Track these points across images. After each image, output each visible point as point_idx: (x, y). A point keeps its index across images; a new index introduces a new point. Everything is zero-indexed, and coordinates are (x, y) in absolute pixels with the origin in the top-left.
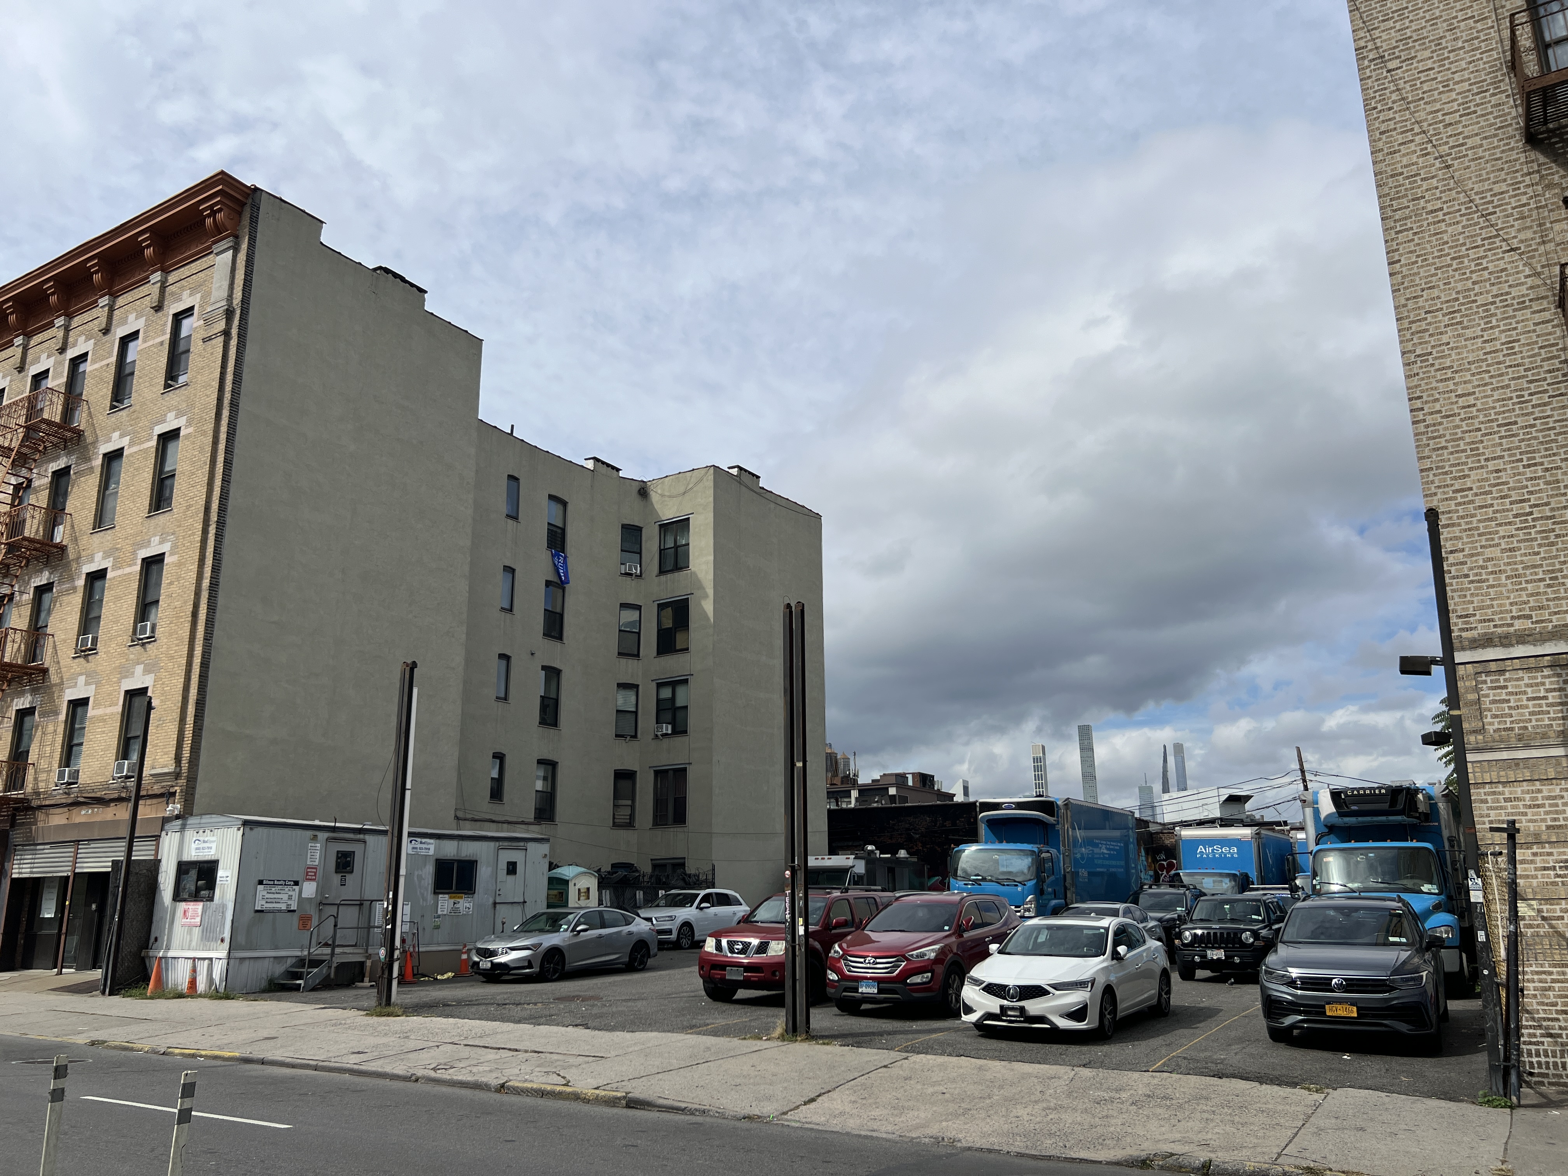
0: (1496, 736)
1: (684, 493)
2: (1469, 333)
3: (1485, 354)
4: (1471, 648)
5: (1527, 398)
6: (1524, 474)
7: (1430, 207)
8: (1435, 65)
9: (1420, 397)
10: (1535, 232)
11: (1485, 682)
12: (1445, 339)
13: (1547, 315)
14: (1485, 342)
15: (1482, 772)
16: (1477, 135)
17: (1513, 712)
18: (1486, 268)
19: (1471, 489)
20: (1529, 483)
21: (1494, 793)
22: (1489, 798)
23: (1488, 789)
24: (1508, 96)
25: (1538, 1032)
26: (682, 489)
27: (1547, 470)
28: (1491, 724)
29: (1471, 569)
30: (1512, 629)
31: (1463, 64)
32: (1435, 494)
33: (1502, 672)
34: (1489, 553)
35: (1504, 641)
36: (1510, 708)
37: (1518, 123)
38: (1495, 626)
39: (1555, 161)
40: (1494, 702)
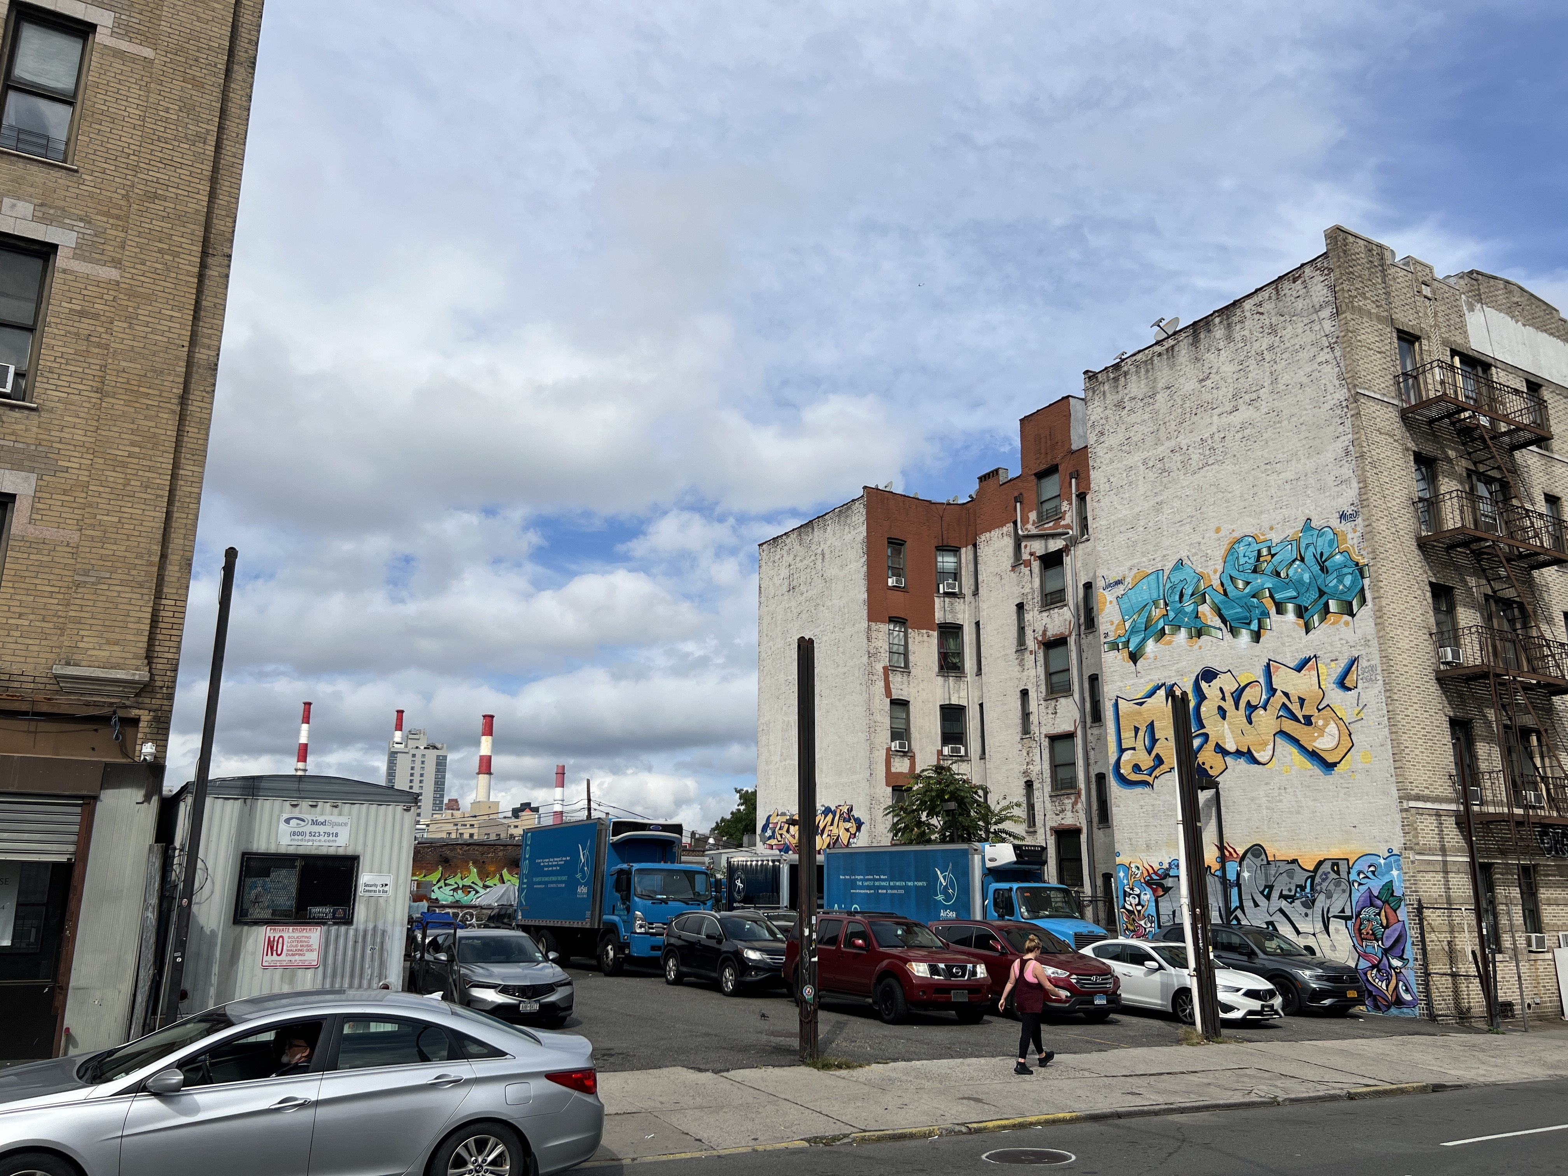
0: (1423, 847)
2: (1405, 633)
4: (1413, 800)
5: (1422, 676)
7: (1391, 558)
8: (1389, 483)
9: (1392, 660)
10: (1420, 593)
11: (1418, 819)
13: (1425, 638)
15: (1420, 866)
16: (1403, 530)
17: (1427, 836)
18: (1408, 603)
22: (1422, 879)
23: (1421, 874)
24: (1412, 517)
28: (1422, 841)
32: (1399, 714)
33: (1423, 814)
36: (1426, 833)
37: (1415, 533)
39: (1426, 560)
40: (1422, 830)
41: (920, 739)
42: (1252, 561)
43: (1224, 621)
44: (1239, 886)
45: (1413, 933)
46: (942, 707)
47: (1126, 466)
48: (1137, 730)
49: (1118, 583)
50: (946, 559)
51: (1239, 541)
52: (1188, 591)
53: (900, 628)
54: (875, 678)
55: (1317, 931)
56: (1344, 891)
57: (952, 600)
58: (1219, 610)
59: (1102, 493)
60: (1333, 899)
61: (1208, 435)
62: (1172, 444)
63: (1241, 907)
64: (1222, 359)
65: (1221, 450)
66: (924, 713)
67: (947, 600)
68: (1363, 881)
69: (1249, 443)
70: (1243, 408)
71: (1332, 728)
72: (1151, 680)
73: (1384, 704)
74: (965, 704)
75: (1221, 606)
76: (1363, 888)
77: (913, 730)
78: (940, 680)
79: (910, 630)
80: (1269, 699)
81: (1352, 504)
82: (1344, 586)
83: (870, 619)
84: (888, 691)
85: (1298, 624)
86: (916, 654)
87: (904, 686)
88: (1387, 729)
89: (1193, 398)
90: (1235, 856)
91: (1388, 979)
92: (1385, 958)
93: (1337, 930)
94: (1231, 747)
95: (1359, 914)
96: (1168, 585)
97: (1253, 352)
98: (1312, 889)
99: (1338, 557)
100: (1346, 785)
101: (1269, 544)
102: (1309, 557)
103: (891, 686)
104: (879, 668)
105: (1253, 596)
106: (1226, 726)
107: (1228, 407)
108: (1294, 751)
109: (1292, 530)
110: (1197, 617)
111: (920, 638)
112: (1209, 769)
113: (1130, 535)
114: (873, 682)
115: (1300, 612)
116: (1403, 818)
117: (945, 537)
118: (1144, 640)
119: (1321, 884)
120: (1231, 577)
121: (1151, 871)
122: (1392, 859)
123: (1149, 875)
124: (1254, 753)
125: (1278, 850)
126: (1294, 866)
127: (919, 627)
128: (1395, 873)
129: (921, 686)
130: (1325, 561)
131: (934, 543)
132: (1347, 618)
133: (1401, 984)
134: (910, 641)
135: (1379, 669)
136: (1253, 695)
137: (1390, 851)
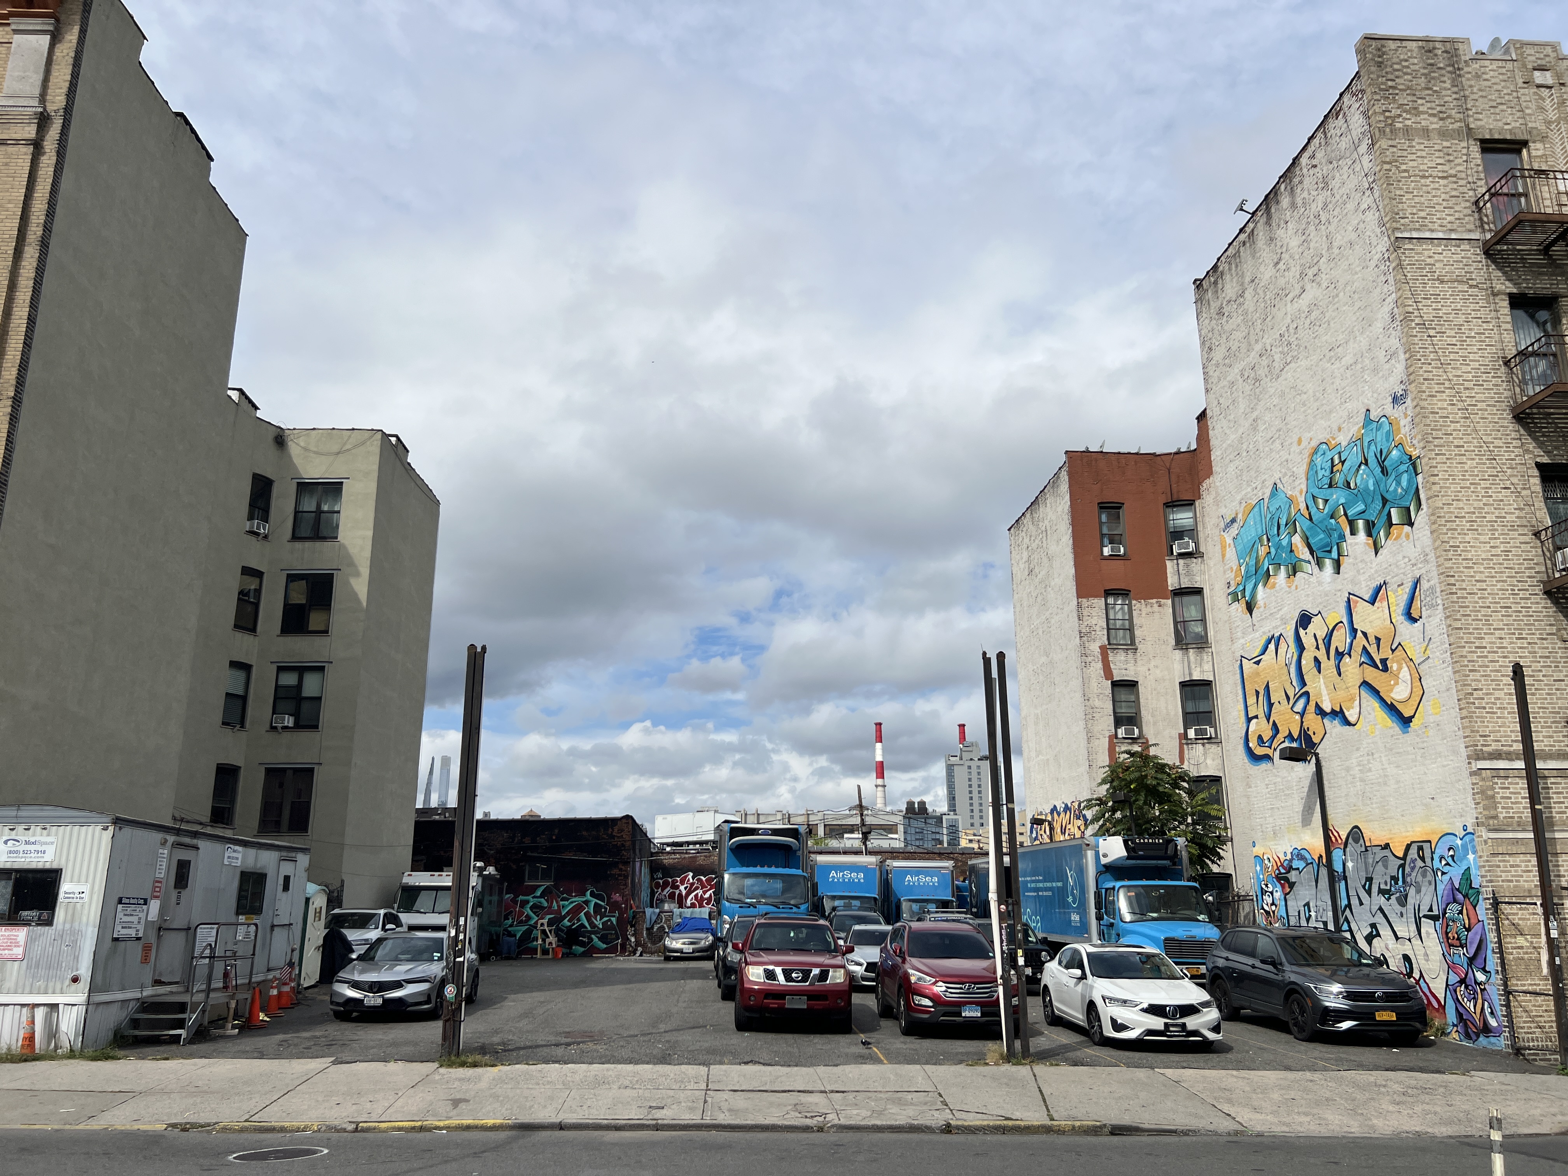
0: (1505, 821)
1: (338, 453)
2: (1482, 538)
3: (1492, 555)
4: (1489, 759)
5: (1516, 592)
6: (1516, 643)
7: (1456, 443)
8: (1458, 343)
9: (1453, 576)
10: (1519, 480)
11: (1497, 783)
12: (1467, 539)
13: (1526, 539)
14: (1491, 547)
15: (1498, 846)
16: (1484, 401)
17: (1514, 806)
18: (1491, 496)
19: (1485, 647)
20: (1519, 650)
21: (1504, 861)
22: (1501, 864)
23: (1500, 858)
24: (1502, 381)
25: (1532, 1025)
26: (335, 448)
27: (1529, 643)
28: (1502, 813)
29: (1487, 703)
30: (1512, 749)
31: (1475, 349)
32: (1464, 647)
33: (1507, 777)
34: (1498, 694)
35: (1509, 757)
36: (1512, 803)
37: (1509, 402)
38: (1502, 745)
39: (1530, 435)
40: (1502, 798)
41: (1155, 723)
42: (1328, 473)
43: (1312, 552)
44: (1345, 878)
45: (1492, 937)
46: (1183, 685)
47: (1229, 381)
48: (1257, 693)
49: (1233, 521)
50: (1180, 516)
51: (1315, 451)
52: (1283, 522)
53: (1123, 600)
54: (1090, 659)
55: (1412, 935)
56: (1430, 883)
57: (1188, 561)
58: (1307, 539)
59: (1215, 418)
60: (1422, 893)
61: (1284, 328)
62: (1258, 347)
63: (1349, 906)
64: (1290, 232)
65: (1295, 343)
66: (1158, 693)
67: (1181, 562)
68: (1446, 869)
69: (1316, 328)
70: (1308, 287)
71: (1405, 674)
72: (1264, 633)
73: (1446, 636)
74: (1211, 679)
75: (1308, 534)
76: (1446, 878)
77: (1144, 712)
78: (1178, 654)
79: (1134, 602)
80: (1352, 642)
81: (1402, 382)
82: (1402, 488)
83: (1080, 595)
84: (1108, 672)
85: (1368, 544)
86: (1144, 628)
87: (1130, 666)
88: (1450, 669)
89: (1271, 287)
90: (1340, 841)
91: (1474, 998)
92: (1470, 970)
93: (1428, 933)
94: (1327, 708)
95: (1445, 913)
96: (1269, 516)
97: (1312, 217)
98: (1404, 882)
99: (1394, 452)
100: (1421, 745)
101: (1338, 449)
102: (1372, 461)
103: (1112, 666)
104: (1095, 648)
105: (1332, 517)
106: (1322, 680)
107: (1297, 291)
108: (1376, 705)
109: (1354, 429)
110: (1292, 551)
111: (1149, 609)
112: (1312, 736)
113: (1237, 463)
114: (1086, 665)
115: (1370, 529)
116: (1473, 784)
117: (1174, 491)
118: (1255, 586)
119: (1410, 875)
120: (1314, 497)
121: (1279, 864)
122: (1467, 838)
123: (1278, 869)
124: (1345, 711)
125: (1373, 832)
126: (1386, 852)
127: (1146, 596)
128: (1471, 857)
129: (1153, 663)
130: (1385, 460)
131: (1163, 499)
132: (1407, 528)
133: (1486, 1004)
134: (1135, 613)
135: (1438, 590)
136: (1340, 640)
137: (1465, 828)
